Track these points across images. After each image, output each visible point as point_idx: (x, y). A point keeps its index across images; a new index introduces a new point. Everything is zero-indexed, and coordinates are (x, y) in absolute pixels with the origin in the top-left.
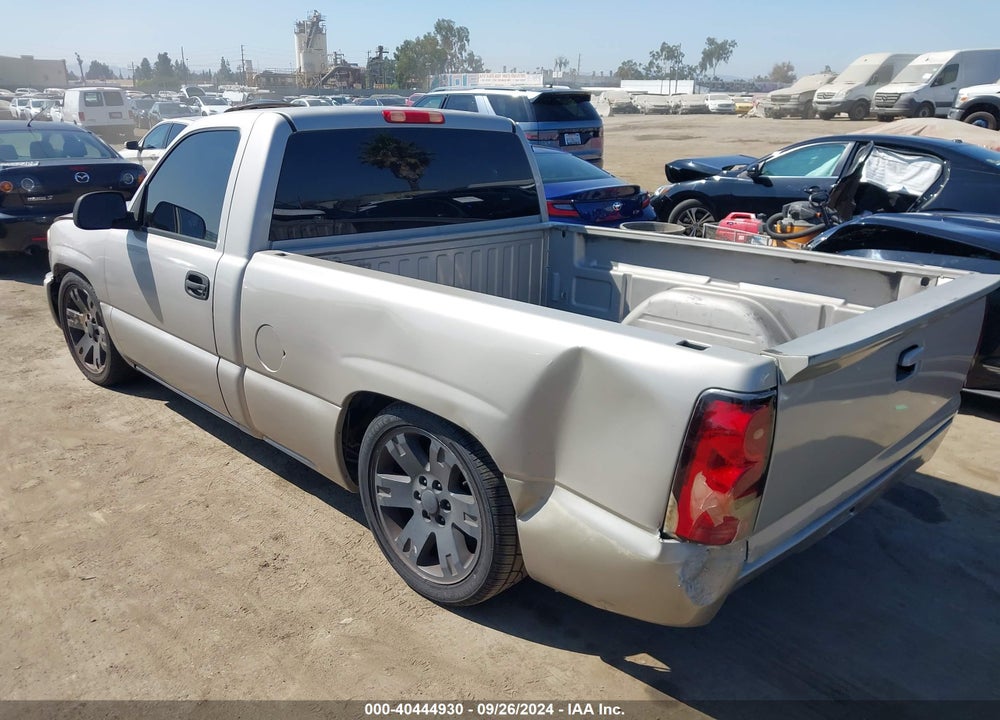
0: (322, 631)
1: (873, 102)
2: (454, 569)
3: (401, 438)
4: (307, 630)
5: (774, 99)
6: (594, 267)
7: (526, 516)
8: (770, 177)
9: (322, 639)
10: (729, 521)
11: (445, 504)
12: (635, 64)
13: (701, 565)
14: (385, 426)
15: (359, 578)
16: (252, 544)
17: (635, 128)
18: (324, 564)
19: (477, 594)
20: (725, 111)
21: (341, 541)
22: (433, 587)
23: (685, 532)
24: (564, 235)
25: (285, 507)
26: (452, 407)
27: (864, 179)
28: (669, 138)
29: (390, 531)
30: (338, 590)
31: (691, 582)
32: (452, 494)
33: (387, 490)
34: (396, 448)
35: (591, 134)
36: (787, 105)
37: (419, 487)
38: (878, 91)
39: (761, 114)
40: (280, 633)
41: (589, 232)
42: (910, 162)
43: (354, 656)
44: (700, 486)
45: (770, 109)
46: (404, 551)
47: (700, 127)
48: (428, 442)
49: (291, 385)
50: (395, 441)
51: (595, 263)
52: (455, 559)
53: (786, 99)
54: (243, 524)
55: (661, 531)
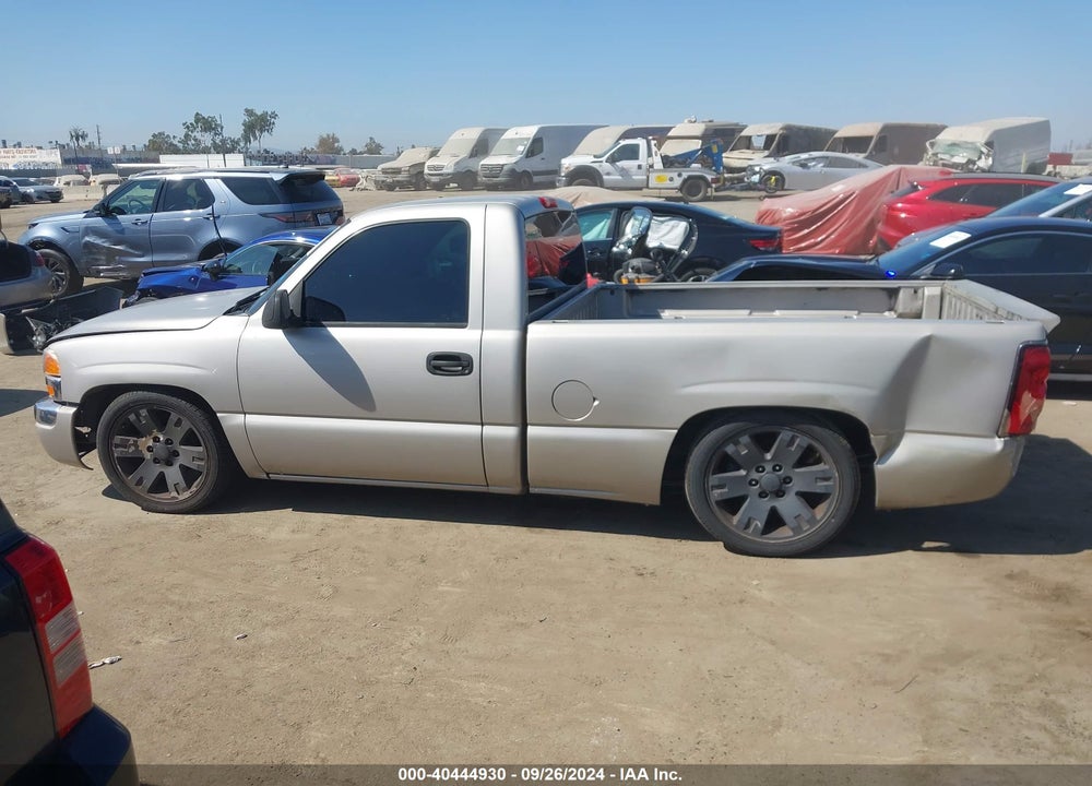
1: (480, 173)
2: (805, 524)
3: (745, 439)
5: (385, 171)
7: (883, 461)
11: (787, 480)
12: (168, 136)
14: (724, 434)
29: (725, 519)
32: (796, 470)
33: (723, 486)
34: (737, 449)
35: (336, 213)
36: (400, 178)
37: (755, 475)
38: (482, 163)
39: (372, 186)
45: (383, 182)
46: (745, 529)
48: (777, 435)
50: (737, 443)
53: (397, 171)
55: (997, 435)
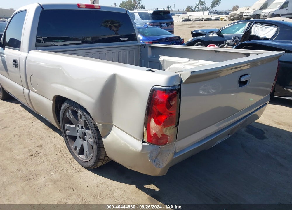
0: (42, 177)
1: (261, 15)
2: (88, 156)
3: (70, 111)
4: (37, 177)
5: (231, 15)
6: (154, 58)
7: (105, 137)
8: (223, 34)
9: (41, 180)
10: (164, 136)
11: (85, 134)
12: (191, 7)
13: (157, 153)
14: (65, 107)
15: (62, 159)
16: (30, 148)
17: (188, 24)
18: (52, 155)
19: (94, 164)
20: (217, 19)
21: (60, 147)
22: (83, 162)
23: (150, 141)
24: (145, 48)
25: (46, 136)
26: (79, 98)
27: (252, 34)
28: (198, 27)
29: (71, 144)
30: (53, 163)
31: (155, 159)
32: (86, 130)
33: (69, 130)
34: (69, 115)
35: (170, 24)
36: (235, 17)
37: (78, 129)
38: (263, 11)
39: (227, 19)
40: (27, 178)
41: (152, 46)
42: (267, 28)
43: (50, 186)
44: (153, 123)
45: (230, 18)
46: (75, 150)
47: (208, 24)
48: (77, 112)
49: (41, 95)
50: (68, 112)
51: (155, 57)
52: (88, 153)
53: (235, 15)
54: (30, 142)
55: (143, 140)
